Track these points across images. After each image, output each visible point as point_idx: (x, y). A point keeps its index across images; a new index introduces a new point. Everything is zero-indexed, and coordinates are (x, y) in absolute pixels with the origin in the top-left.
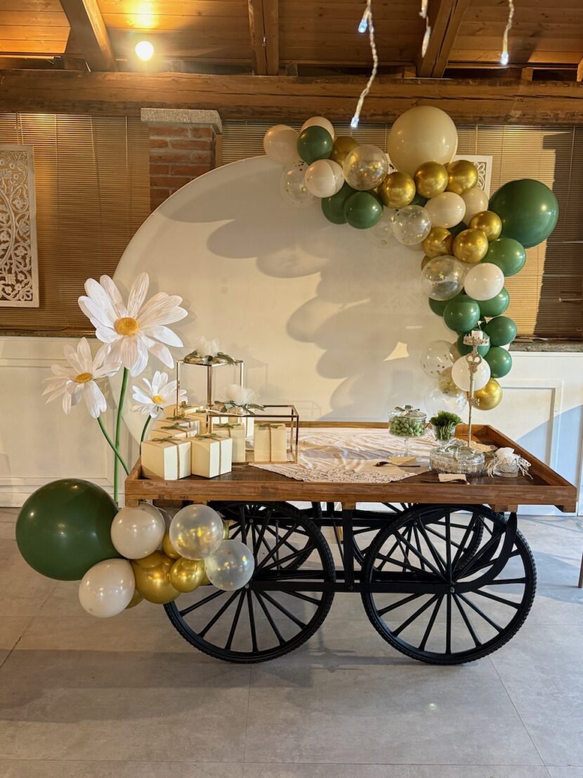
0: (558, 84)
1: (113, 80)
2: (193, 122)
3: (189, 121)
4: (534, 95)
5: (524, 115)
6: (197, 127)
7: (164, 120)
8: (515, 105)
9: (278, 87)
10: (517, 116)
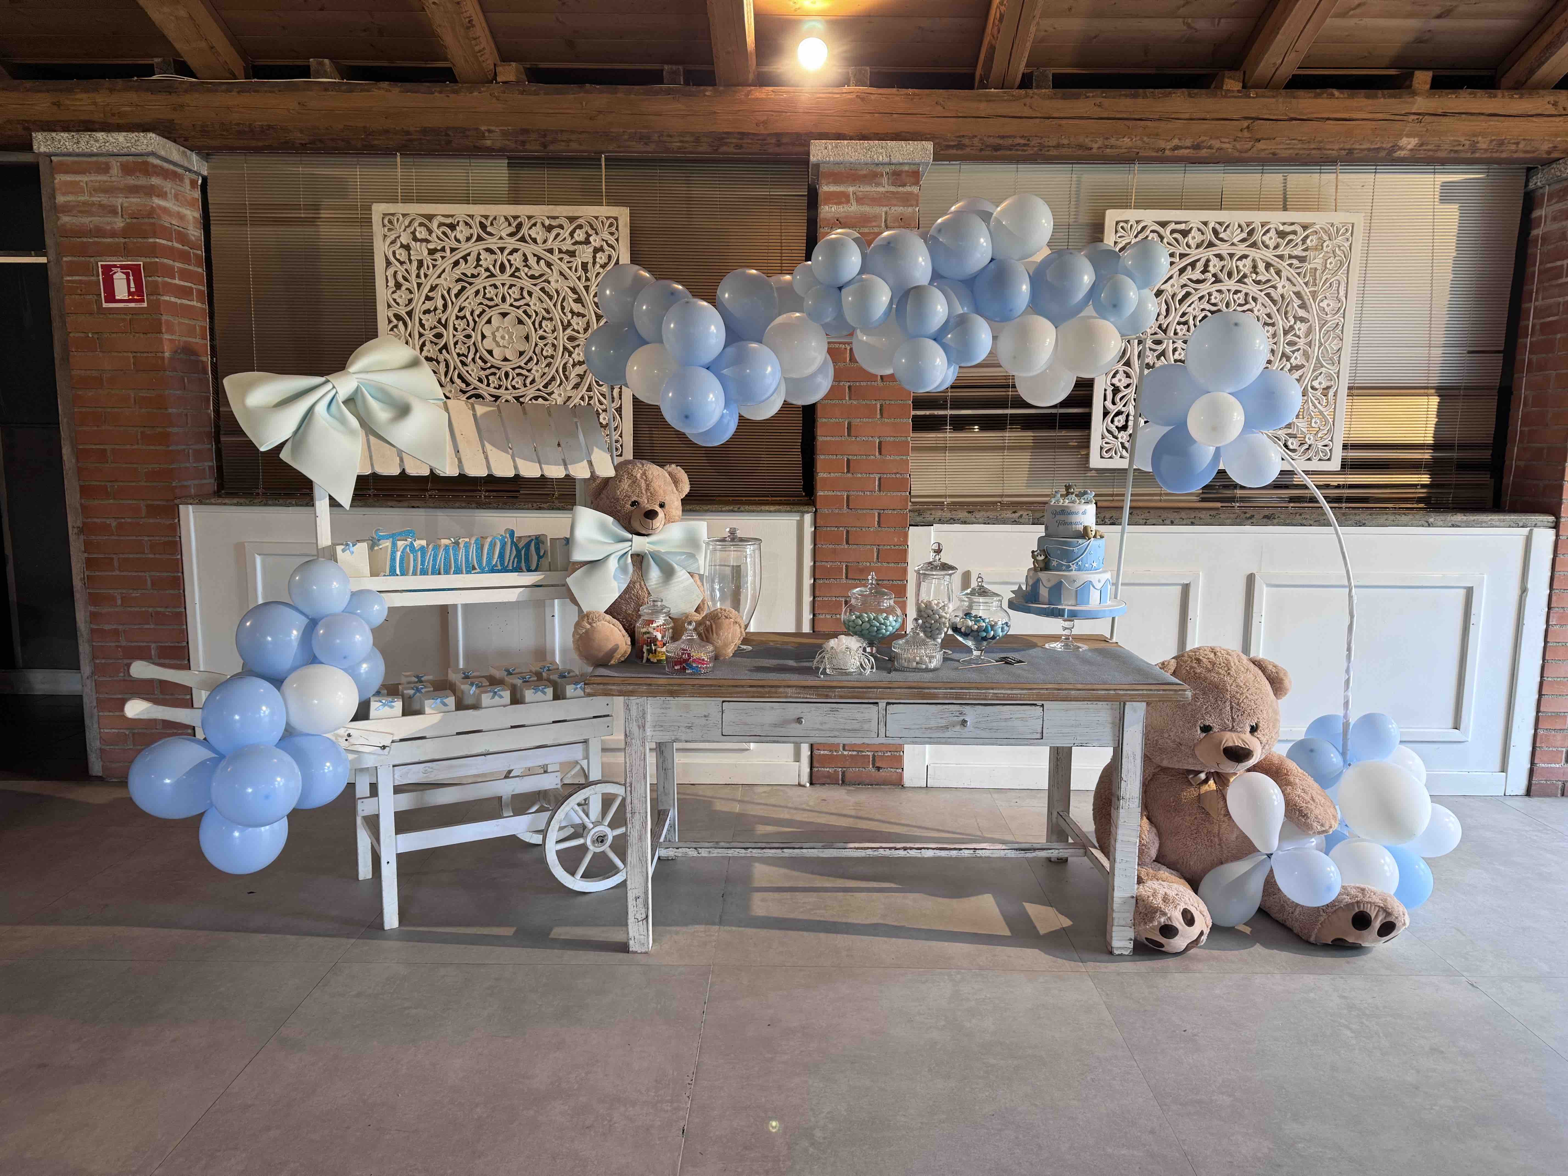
0: (1479, 95)
1: (762, 99)
2: (894, 161)
3: (886, 160)
4: (1440, 111)
5: (1422, 145)
6: (899, 168)
7: (847, 158)
8: (1408, 129)
9: (1025, 105)
10: (1409, 147)
